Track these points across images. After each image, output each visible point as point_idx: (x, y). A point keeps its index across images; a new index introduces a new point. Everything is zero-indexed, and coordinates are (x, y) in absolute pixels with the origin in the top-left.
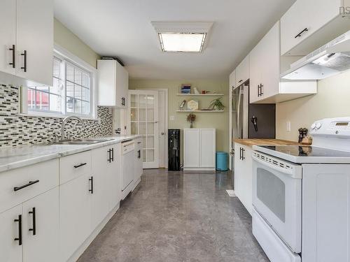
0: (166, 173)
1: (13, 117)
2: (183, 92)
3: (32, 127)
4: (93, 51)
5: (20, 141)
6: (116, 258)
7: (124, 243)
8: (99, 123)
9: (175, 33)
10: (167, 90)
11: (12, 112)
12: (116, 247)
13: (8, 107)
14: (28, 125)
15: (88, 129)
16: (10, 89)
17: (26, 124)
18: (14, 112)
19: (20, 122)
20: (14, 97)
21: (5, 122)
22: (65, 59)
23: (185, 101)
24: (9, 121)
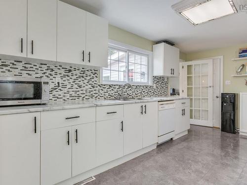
0: (219, 133)
1: (95, 85)
2: (240, 56)
3: (105, 90)
4: (150, 41)
5: (99, 97)
6: (129, 178)
7: (140, 171)
8: (155, 87)
9: (194, 6)
10: (222, 57)
11: (95, 82)
12: (134, 171)
13: (93, 80)
14: (103, 89)
15: (144, 92)
16: (93, 71)
17: (102, 88)
18: (96, 82)
19: (99, 87)
20: (96, 75)
21: (91, 87)
23: (243, 66)
24: (93, 87)
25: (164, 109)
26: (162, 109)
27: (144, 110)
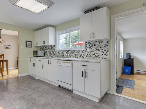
22: (69, 31)
25: (60, 65)
26: (59, 65)
27: (49, 63)
